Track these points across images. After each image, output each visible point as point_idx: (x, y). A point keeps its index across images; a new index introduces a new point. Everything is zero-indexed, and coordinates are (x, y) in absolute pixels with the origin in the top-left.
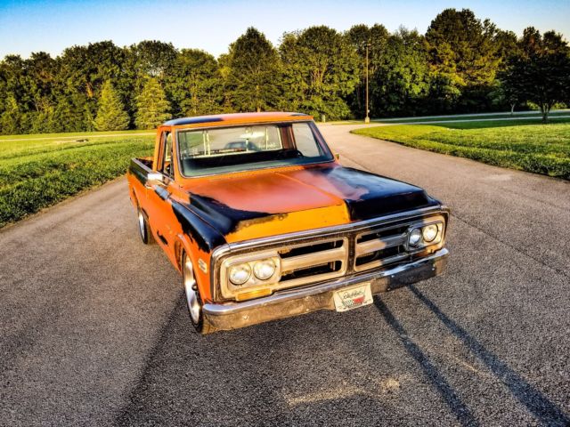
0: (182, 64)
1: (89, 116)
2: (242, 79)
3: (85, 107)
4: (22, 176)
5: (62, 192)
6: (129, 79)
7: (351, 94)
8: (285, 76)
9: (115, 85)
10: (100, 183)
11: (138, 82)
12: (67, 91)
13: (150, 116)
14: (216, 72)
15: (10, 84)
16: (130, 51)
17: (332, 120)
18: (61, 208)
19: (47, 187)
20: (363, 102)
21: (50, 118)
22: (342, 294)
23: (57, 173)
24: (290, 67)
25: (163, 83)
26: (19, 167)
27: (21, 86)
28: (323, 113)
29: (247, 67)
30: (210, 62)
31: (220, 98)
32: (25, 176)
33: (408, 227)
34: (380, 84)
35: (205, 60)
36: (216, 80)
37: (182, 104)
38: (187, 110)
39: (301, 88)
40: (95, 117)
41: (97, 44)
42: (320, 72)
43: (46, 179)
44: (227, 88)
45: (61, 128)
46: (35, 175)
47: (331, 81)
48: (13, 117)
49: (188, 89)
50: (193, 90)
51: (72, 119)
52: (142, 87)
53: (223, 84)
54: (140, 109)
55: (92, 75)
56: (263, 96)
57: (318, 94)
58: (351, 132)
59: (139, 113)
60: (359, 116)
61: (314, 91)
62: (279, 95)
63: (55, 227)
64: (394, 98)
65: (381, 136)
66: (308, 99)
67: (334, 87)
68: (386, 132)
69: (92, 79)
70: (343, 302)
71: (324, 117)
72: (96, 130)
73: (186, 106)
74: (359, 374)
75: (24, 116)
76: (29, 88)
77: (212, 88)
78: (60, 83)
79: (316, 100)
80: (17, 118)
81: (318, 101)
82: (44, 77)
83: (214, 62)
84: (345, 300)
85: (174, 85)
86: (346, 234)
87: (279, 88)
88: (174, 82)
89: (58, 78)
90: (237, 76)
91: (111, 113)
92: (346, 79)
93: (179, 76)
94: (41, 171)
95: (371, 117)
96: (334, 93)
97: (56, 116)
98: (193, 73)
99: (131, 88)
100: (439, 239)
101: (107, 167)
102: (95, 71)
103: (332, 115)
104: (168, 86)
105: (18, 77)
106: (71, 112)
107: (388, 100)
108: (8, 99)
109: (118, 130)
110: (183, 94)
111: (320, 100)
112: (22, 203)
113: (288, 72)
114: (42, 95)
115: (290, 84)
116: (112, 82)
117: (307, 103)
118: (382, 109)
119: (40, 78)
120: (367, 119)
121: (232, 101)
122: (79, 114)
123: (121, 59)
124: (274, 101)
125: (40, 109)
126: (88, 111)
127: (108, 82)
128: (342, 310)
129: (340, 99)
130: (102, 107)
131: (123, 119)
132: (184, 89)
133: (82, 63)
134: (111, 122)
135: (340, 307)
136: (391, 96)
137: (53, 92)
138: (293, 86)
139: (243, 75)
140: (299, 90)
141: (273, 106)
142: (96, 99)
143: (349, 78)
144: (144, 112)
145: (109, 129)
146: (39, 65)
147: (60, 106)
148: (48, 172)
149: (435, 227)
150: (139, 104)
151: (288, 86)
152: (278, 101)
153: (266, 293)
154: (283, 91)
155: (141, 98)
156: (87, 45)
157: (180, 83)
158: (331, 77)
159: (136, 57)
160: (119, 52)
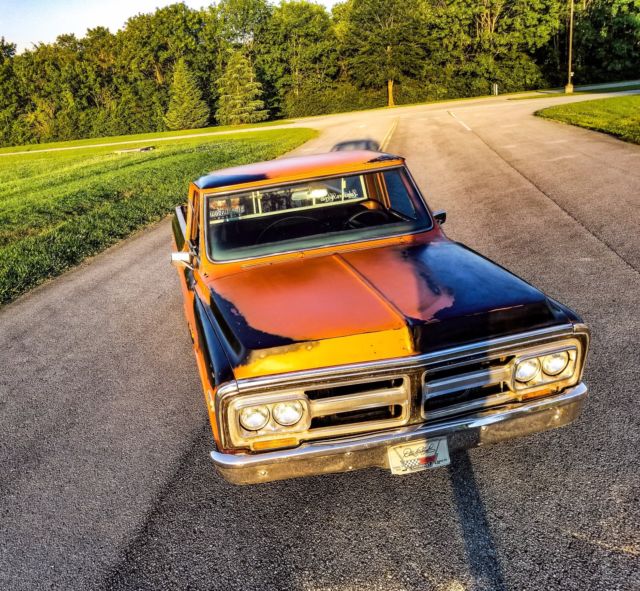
0: (279, 25)
1: (159, 110)
2: (366, 39)
3: (154, 98)
4: (68, 213)
5: (112, 234)
6: (208, 54)
7: (544, 46)
8: (432, 27)
9: (190, 64)
10: (158, 218)
11: (220, 57)
12: (131, 78)
13: (234, 106)
14: (327, 32)
15: (64, 74)
16: (209, 14)
17: (509, 91)
18: (107, 257)
19: (95, 227)
20: (564, 59)
21: (113, 115)
22: (401, 451)
23: (107, 205)
24: (441, 11)
25: (252, 55)
26: (66, 198)
27: (78, 75)
28: (495, 80)
29: (373, 19)
30: (318, 17)
31: (332, 70)
32: (70, 213)
33: (514, 356)
34: (597, 26)
35: (312, 15)
36: (327, 44)
37: (278, 85)
38: (286, 92)
39: (460, 44)
40: (166, 111)
41: (167, 8)
42: (492, 15)
43: (94, 216)
44: (343, 53)
45: (126, 128)
46: (82, 211)
47: (510, 28)
48: (70, 118)
49: (287, 62)
50: (294, 61)
51: (139, 116)
52: (224, 64)
53: (338, 48)
54: (222, 97)
55: (160, 53)
56: (398, 62)
57: (486, 51)
58: (536, 114)
59: (221, 103)
60: (555, 82)
61: (480, 45)
62: (423, 59)
63: (96, 287)
64: (622, 47)
65: (585, 121)
66: (469, 60)
67: (515, 38)
68: (596, 112)
69: (161, 60)
70: (402, 462)
71: (496, 87)
72: (169, 129)
73: (284, 86)
74: (414, 565)
75: (83, 115)
76: (87, 77)
77: (321, 55)
78: (123, 67)
79: (483, 61)
80: (74, 118)
81: (487, 61)
82: (104, 61)
83: (325, 17)
84: (405, 459)
85: (268, 57)
86: (405, 371)
87: (424, 46)
88: (268, 52)
89: (120, 61)
90: (358, 35)
91: (185, 105)
92: (535, 22)
93: (274, 44)
94: (89, 204)
95: (576, 82)
96: (515, 47)
97: (120, 112)
98: (295, 37)
99: (211, 67)
100: (568, 372)
101: (170, 193)
102: (164, 47)
103: (510, 82)
104: (259, 58)
105: (73, 64)
106: (138, 106)
107: (610, 51)
108: (63, 93)
109: (196, 128)
110: (280, 70)
111: (491, 60)
112: (65, 252)
113: (438, 21)
114: (102, 85)
115: (441, 39)
116: (186, 61)
117: (467, 67)
118: (599, 67)
119: (99, 63)
120: (570, 88)
121: (351, 72)
122: (147, 108)
123: (197, 26)
124: (415, 68)
125: (100, 105)
126: (157, 104)
127: (181, 61)
128: (400, 473)
129: (525, 56)
130: (175, 97)
131: (200, 112)
132: (282, 61)
133: (149, 37)
134: (186, 118)
135: (397, 468)
136: (617, 45)
137: (115, 80)
138: (446, 41)
139: (368, 33)
140: (455, 46)
141: (413, 76)
142: (166, 86)
143: (540, 20)
144: (227, 100)
145: (184, 127)
146: (97, 45)
147: (123, 99)
148: (97, 204)
149: (564, 354)
150: (221, 90)
151: (438, 43)
152: (422, 67)
153: (291, 444)
154: (428, 51)
155: (223, 80)
156: (153, 12)
157: (276, 53)
158: (509, 21)
159: (216, 21)
160: (194, 17)
